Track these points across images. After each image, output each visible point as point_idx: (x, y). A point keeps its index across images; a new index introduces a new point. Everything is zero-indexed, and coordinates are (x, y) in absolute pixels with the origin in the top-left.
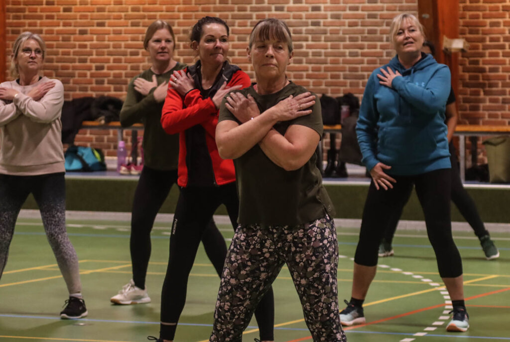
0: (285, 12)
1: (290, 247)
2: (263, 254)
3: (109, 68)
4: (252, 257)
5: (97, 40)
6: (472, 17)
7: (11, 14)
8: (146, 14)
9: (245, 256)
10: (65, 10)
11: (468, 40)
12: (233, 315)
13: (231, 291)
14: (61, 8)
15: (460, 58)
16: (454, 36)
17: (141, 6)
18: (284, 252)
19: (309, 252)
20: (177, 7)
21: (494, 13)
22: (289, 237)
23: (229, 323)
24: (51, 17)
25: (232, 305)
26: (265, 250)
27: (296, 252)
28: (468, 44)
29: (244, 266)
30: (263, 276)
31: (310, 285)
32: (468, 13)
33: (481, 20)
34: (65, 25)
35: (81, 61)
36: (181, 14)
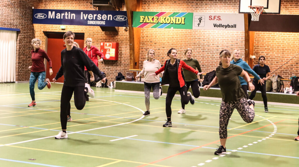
0: (210, 47)
1: (236, 105)
2: (230, 107)
3: (165, 58)
4: (227, 107)
5: (163, 51)
6: (257, 50)
7: (141, 44)
8: (175, 46)
9: (226, 107)
10: (155, 44)
11: (256, 56)
12: (224, 122)
13: (223, 116)
14: (154, 43)
15: (253, 60)
16: (252, 55)
17: (174, 44)
18: (235, 106)
19: (240, 105)
20: (183, 44)
21: (263, 50)
22: (236, 103)
23: (224, 124)
24: (151, 45)
25: (224, 119)
26: (230, 106)
27: (238, 106)
28: (256, 57)
29: (225, 109)
30: (230, 112)
31: (242, 113)
32: (256, 49)
33: (259, 51)
34: (155, 47)
35: (158, 56)
36: (184, 46)
